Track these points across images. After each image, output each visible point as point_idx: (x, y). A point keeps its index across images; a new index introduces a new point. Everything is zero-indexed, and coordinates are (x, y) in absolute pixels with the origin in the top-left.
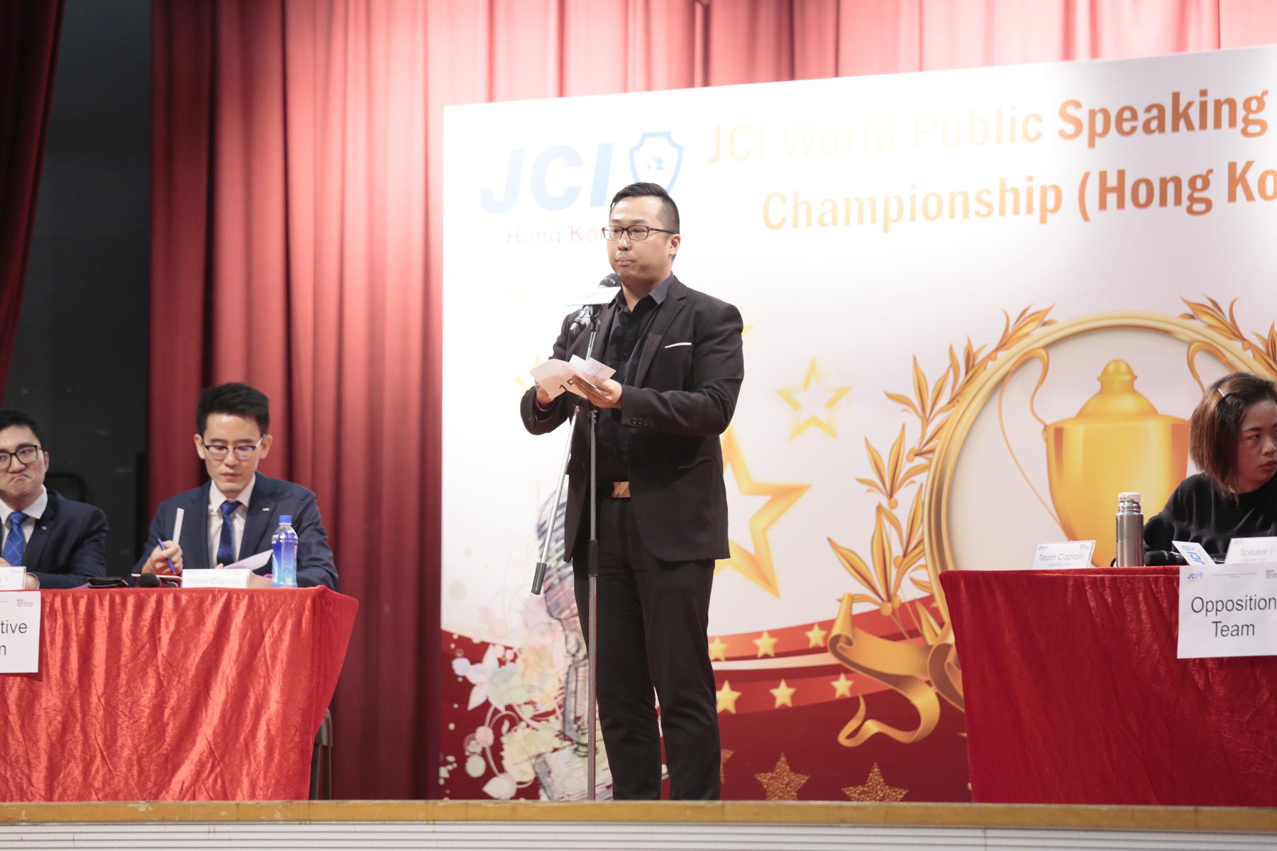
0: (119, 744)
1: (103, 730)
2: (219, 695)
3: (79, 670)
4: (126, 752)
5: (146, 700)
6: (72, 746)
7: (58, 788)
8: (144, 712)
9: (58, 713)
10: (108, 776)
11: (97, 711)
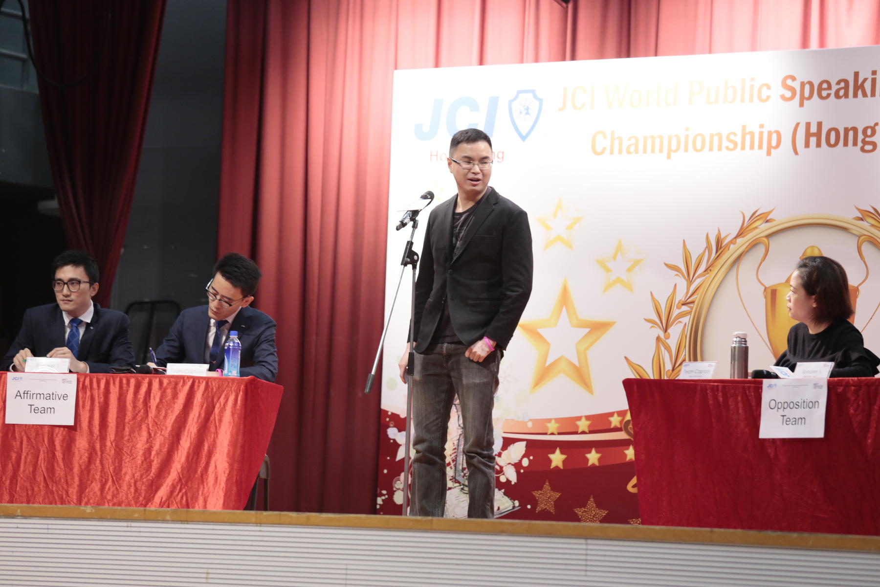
0: (123, 472)
1: (113, 463)
2: (186, 444)
3: (100, 425)
4: (128, 478)
5: (141, 445)
6: (94, 472)
7: (84, 498)
8: (139, 452)
9: (86, 451)
10: (115, 492)
11: (110, 451)
